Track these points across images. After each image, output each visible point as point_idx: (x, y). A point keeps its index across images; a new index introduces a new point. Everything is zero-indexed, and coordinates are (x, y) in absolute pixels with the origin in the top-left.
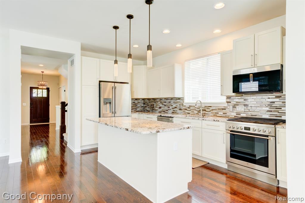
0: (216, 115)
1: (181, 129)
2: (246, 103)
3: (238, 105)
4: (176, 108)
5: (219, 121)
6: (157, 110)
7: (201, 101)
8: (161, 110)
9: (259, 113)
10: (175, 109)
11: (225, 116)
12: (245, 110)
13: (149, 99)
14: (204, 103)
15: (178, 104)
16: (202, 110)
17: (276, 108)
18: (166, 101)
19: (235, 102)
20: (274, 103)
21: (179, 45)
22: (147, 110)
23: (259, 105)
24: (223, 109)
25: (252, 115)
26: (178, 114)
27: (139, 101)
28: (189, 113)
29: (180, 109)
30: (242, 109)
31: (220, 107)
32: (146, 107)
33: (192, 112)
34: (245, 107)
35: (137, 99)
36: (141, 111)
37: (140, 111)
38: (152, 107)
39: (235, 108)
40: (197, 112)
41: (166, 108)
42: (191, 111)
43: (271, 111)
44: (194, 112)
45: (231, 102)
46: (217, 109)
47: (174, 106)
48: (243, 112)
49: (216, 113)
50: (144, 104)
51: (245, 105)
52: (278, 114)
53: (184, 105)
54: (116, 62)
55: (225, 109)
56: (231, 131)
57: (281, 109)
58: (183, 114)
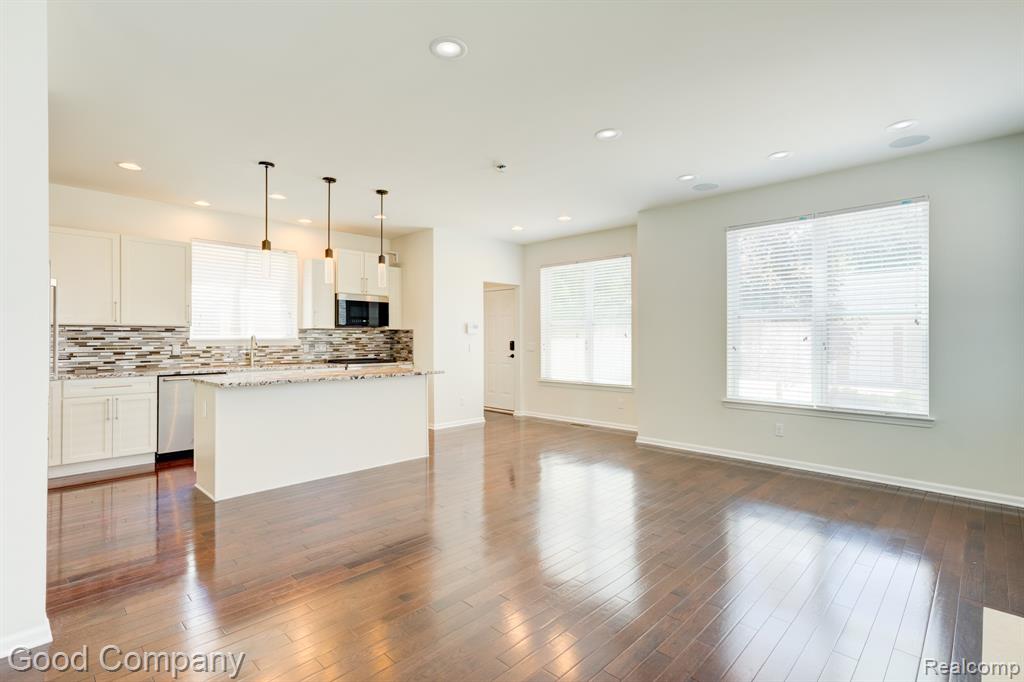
2: (330, 340)
3: (317, 342)
4: (154, 353)
9: (345, 353)
12: (328, 350)
14: (257, 341)
15: (164, 344)
17: (363, 346)
19: (313, 339)
23: (345, 343)
26: (165, 368)
31: (288, 346)
34: (328, 346)
39: (313, 348)
43: (358, 350)
45: (308, 339)
46: (281, 351)
47: (148, 348)
48: (325, 353)
49: (278, 358)
51: (328, 343)
53: (190, 345)
55: (296, 350)
58: (184, 368)
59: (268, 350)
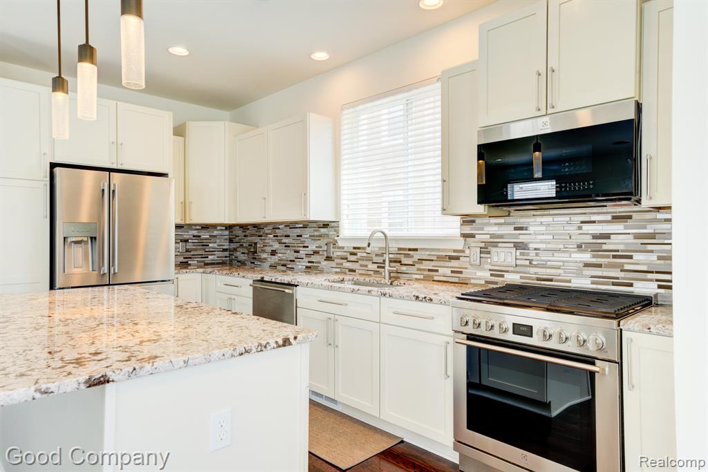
0: (430, 277)
1: (247, 352)
2: (522, 239)
3: (495, 245)
4: (316, 253)
5: (431, 300)
6: (265, 259)
7: (387, 232)
8: (275, 259)
9: (561, 271)
10: (313, 258)
11: (456, 280)
12: (519, 262)
13: (244, 227)
14: (396, 240)
15: (323, 242)
16: (390, 261)
17: (614, 257)
18: (289, 232)
19: (488, 236)
20: (609, 238)
21: (321, 56)
22: (239, 259)
23: (562, 246)
24: (451, 258)
25: (538, 279)
26: (322, 272)
27: (215, 233)
28: (355, 271)
29: (328, 258)
30: (509, 259)
31: (444, 250)
32: (235, 250)
33: (361, 266)
34: (518, 252)
35: (208, 228)
36: (223, 263)
37: (218, 264)
38: (252, 250)
39: (488, 256)
40: (374, 267)
41: (290, 254)
42: (360, 262)
43: (600, 266)
44: (366, 266)
45: (477, 236)
46: (435, 258)
47: (312, 247)
48: (512, 269)
49: (429, 270)
50: (231, 241)
51: (519, 246)
52: (622, 275)
53: (340, 244)
54: (59, 84)
55: (457, 258)
56: (471, 337)
57: (631, 257)
58: (336, 273)
59: (417, 256)
